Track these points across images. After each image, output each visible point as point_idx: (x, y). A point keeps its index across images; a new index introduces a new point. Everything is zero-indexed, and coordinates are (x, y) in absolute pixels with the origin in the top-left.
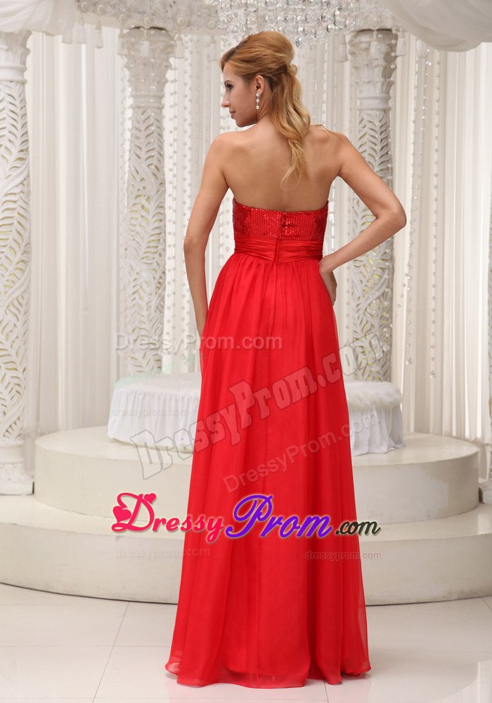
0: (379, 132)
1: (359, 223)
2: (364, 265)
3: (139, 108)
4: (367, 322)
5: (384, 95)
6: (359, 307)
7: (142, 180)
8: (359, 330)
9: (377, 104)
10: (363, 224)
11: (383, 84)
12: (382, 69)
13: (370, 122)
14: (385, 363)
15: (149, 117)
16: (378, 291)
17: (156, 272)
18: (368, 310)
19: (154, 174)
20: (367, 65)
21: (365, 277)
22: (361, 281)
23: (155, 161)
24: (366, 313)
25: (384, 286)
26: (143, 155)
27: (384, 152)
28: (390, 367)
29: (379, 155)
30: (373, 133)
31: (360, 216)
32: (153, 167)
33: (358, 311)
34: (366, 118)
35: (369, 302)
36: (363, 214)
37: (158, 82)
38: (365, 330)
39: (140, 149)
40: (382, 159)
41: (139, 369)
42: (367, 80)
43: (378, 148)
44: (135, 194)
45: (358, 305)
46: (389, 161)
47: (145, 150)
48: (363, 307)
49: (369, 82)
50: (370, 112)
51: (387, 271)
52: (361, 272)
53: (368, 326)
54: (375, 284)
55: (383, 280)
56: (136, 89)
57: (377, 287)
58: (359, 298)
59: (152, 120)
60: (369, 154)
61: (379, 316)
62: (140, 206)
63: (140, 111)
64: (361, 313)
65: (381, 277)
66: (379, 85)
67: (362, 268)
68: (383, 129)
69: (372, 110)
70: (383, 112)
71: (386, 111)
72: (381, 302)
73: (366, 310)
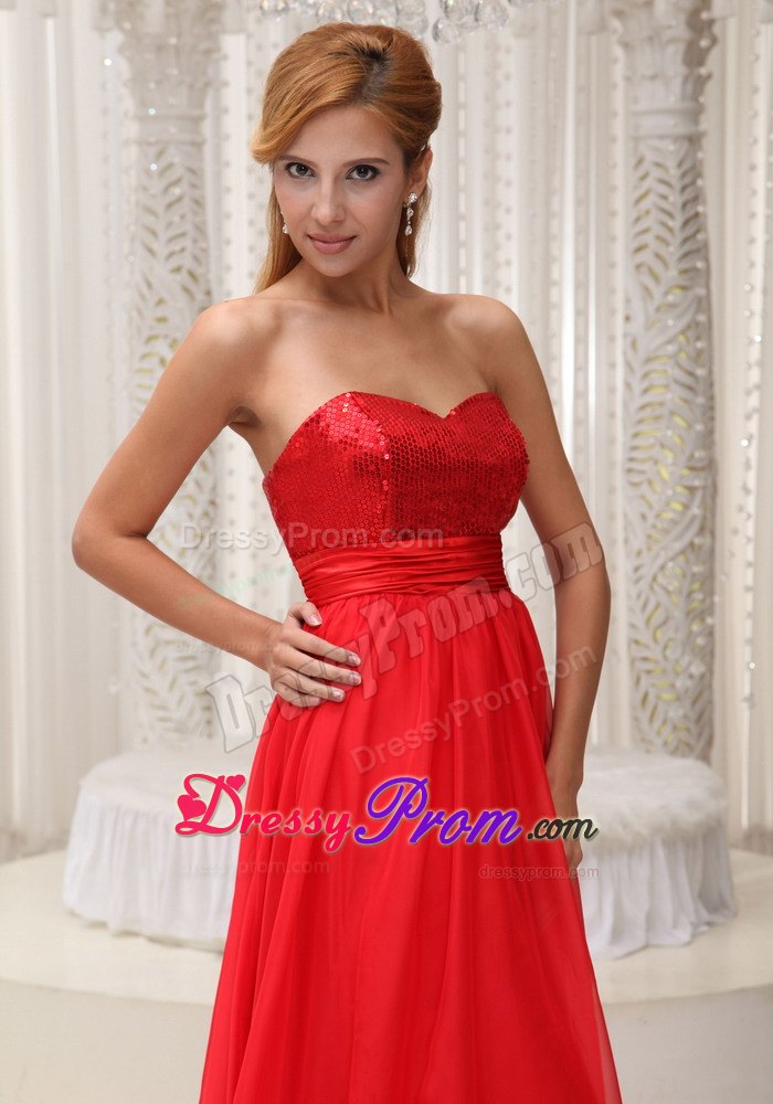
0: (678, 185)
1: (638, 387)
2: (650, 482)
3: (149, 144)
4: (658, 606)
5: (689, 105)
6: (640, 573)
7: (160, 302)
8: (640, 623)
9: (671, 124)
10: (646, 391)
11: (686, 80)
12: (681, 47)
13: (658, 165)
14: (700, 695)
15: (170, 166)
16: (679, 537)
17: (195, 501)
18: (660, 579)
19: (186, 290)
20: (651, 39)
21: (651, 507)
22: (644, 517)
23: (188, 262)
24: (655, 587)
25: (695, 527)
26: (161, 248)
27: (690, 230)
28: (710, 702)
29: (679, 237)
30: (663, 189)
31: (639, 373)
32: (184, 276)
33: (637, 581)
34: (650, 157)
35: (660, 562)
36: (646, 369)
37: (191, 87)
38: (655, 621)
39: (154, 233)
40: (687, 247)
41: (161, 714)
42: (649, 72)
43: (676, 224)
44: (146, 333)
45: (637, 569)
46: (702, 251)
47: (164, 236)
48: (647, 572)
49: (654, 78)
50: (657, 143)
51: (699, 495)
52: (643, 497)
53: (659, 617)
54: (674, 523)
55: (690, 514)
56: (143, 103)
57: (679, 528)
58: (639, 553)
59: (178, 172)
60: (659, 238)
61: (685, 592)
62: (156, 360)
63: (153, 151)
64: (643, 585)
65: (686, 507)
66: (677, 84)
67: (645, 489)
68: (687, 180)
69: (662, 137)
70: (686, 145)
71: (694, 140)
72: (687, 561)
73: (654, 579)
